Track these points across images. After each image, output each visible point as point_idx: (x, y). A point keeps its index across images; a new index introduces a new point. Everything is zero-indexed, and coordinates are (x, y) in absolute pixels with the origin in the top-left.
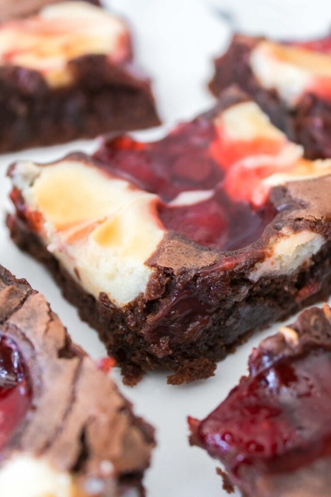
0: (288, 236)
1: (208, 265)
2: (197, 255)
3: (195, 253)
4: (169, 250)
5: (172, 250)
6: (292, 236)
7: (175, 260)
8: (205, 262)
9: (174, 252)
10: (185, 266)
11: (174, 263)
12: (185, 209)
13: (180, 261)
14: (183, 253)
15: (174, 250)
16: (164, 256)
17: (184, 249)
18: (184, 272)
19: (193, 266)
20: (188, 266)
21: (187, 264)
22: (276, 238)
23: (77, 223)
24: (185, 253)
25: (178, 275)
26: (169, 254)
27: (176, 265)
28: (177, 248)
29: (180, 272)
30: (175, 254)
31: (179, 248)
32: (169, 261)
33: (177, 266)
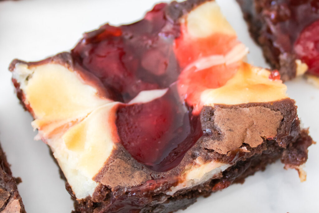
0: (199, 166)
1: (136, 185)
2: (131, 175)
3: (130, 172)
4: (111, 169)
5: (113, 170)
6: (203, 166)
7: (114, 179)
8: (135, 182)
9: (114, 172)
10: (120, 185)
11: (113, 182)
12: (142, 106)
13: (117, 180)
14: (121, 173)
15: (115, 170)
16: (106, 175)
17: (122, 168)
18: (118, 189)
19: (126, 185)
20: (123, 185)
21: (122, 183)
22: (190, 166)
23: (56, 121)
24: (122, 172)
25: (114, 191)
26: (110, 173)
27: (114, 183)
28: (118, 167)
29: (116, 189)
30: (115, 173)
31: (119, 168)
32: (109, 180)
33: (114, 185)
